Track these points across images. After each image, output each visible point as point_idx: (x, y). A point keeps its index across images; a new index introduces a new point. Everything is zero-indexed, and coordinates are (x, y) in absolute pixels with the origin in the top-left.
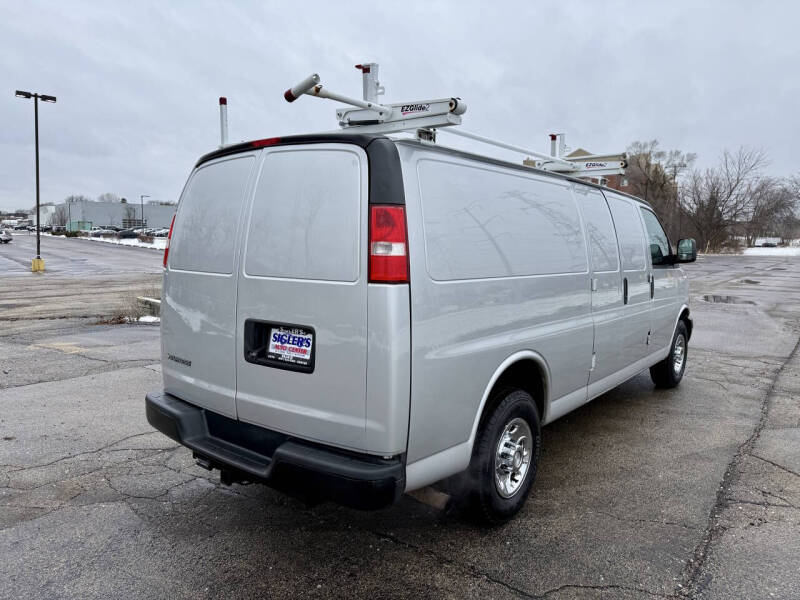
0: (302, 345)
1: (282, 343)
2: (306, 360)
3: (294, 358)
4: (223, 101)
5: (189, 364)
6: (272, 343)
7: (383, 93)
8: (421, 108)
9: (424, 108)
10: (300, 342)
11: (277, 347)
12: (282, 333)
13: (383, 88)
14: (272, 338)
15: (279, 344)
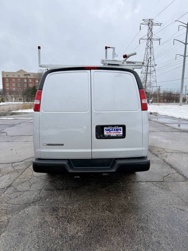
0: (118, 131)
1: (109, 131)
2: (121, 135)
3: (116, 135)
4: (39, 48)
5: (62, 145)
6: (105, 132)
7: (117, 57)
8: (133, 63)
9: (134, 63)
10: (117, 130)
11: (107, 133)
12: (109, 128)
13: (117, 55)
14: (105, 130)
15: (108, 132)
